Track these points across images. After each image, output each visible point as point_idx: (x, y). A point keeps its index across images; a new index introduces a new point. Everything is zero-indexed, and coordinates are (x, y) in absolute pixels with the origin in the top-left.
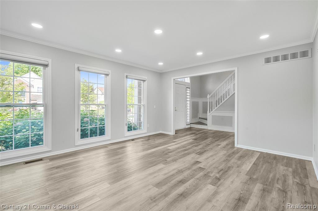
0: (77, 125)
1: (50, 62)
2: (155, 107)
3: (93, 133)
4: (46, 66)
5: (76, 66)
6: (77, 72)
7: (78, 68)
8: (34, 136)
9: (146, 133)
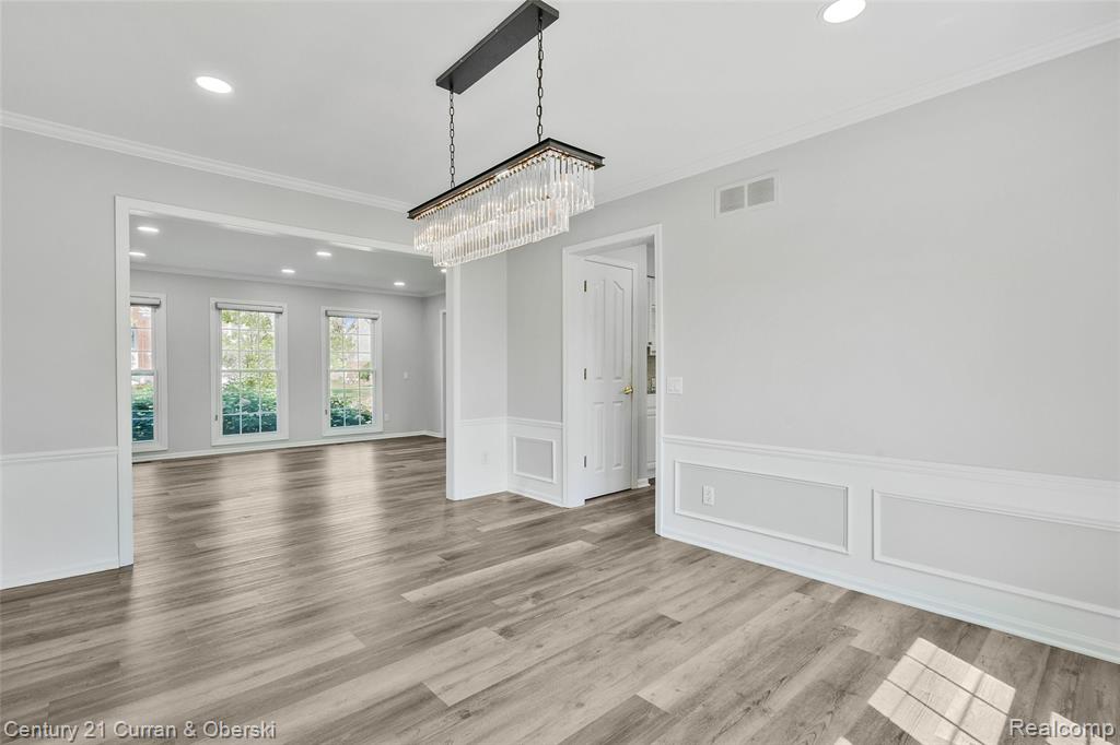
0: (217, 408)
1: (163, 298)
2: (406, 376)
3: (251, 428)
4: (156, 306)
5: (213, 301)
6: (213, 312)
7: (216, 304)
8: (141, 429)
9: (381, 433)
